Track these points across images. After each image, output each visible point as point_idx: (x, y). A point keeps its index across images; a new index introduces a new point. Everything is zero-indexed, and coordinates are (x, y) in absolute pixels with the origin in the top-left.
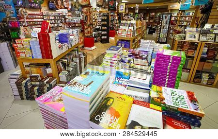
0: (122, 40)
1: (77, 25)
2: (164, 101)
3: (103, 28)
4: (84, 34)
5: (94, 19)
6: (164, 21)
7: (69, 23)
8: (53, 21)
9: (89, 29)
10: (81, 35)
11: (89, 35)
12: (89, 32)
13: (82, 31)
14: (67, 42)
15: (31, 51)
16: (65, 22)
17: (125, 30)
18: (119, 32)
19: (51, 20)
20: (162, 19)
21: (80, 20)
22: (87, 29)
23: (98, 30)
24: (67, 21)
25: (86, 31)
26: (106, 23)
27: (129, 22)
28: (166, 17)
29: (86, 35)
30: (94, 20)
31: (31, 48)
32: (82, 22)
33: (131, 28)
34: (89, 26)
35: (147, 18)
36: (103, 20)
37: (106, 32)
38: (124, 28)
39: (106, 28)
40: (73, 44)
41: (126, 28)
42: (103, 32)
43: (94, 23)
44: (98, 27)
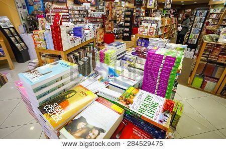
0: (143, 38)
1: (98, 20)
2: (130, 105)
3: (126, 24)
4: (104, 30)
5: (118, 14)
6: (198, 18)
7: (91, 18)
8: (78, 16)
9: (110, 25)
10: (101, 31)
11: (110, 31)
12: (109, 28)
13: (103, 27)
14: (80, 36)
15: (46, 43)
16: (87, 16)
17: (147, 27)
18: (140, 29)
19: (76, 14)
20: (195, 16)
21: (101, 15)
22: (107, 24)
23: (120, 26)
24: (89, 16)
25: (106, 27)
26: (129, 19)
27: (153, 19)
28: (201, 14)
29: (107, 31)
30: (118, 16)
31: (45, 40)
32: (104, 17)
33: (154, 26)
34: (110, 21)
35: (181, 15)
36: (126, 16)
37: (128, 29)
38: (146, 25)
39: (128, 24)
40: (88, 39)
41: (149, 25)
42: (126, 29)
43: (118, 19)
44: (121, 23)
